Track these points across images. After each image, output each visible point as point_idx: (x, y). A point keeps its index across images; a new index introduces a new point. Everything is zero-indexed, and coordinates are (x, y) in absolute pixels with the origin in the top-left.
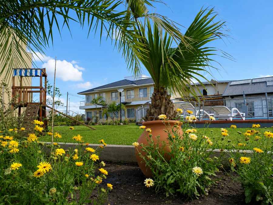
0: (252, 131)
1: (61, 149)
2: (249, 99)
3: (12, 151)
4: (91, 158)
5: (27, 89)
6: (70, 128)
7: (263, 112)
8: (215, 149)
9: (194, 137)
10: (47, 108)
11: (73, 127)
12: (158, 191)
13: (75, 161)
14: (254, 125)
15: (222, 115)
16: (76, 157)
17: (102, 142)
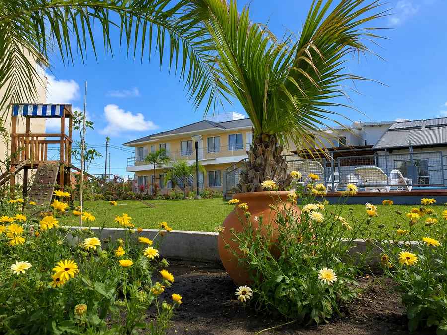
0: (421, 210)
1: (95, 238)
2: (419, 155)
3: (13, 241)
4: (145, 254)
5: (37, 137)
6: (111, 204)
7: (443, 178)
8: (355, 239)
9: (318, 217)
10: (72, 170)
11: (115, 203)
12: (259, 308)
13: (119, 258)
14: (425, 200)
15: (371, 182)
16: (121, 252)
17: (163, 227)
